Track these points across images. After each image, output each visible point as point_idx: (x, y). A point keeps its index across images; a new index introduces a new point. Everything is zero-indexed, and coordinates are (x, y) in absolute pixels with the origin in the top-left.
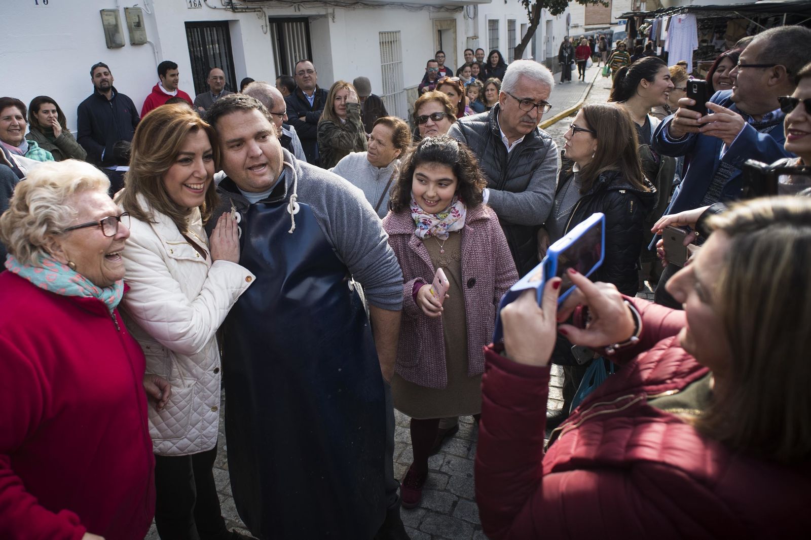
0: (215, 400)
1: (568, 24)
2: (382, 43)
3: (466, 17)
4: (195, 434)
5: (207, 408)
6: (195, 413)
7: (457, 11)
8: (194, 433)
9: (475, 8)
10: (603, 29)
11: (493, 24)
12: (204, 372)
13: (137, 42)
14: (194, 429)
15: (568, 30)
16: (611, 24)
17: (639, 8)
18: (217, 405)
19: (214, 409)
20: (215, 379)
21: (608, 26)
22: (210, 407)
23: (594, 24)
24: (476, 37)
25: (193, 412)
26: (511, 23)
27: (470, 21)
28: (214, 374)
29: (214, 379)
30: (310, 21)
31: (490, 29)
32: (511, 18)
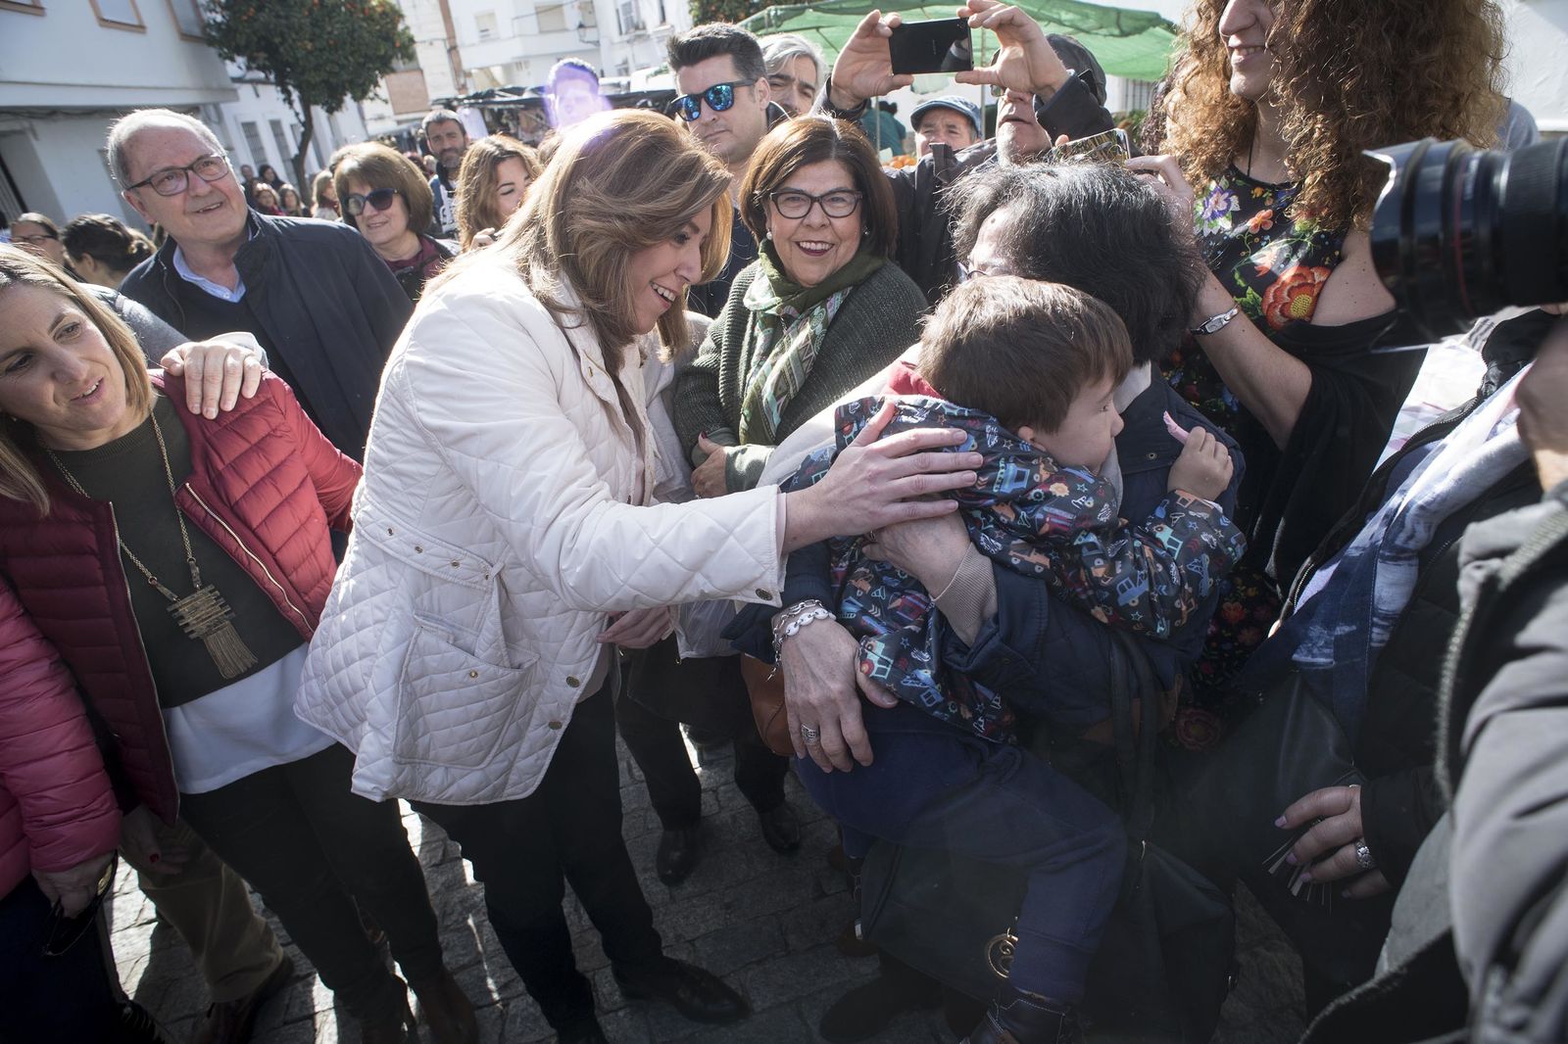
9: (216, 109)
15: (365, 126)
18: (562, 721)
23: (407, 113)
26: (276, 125)
31: (247, 137)
32: (275, 117)
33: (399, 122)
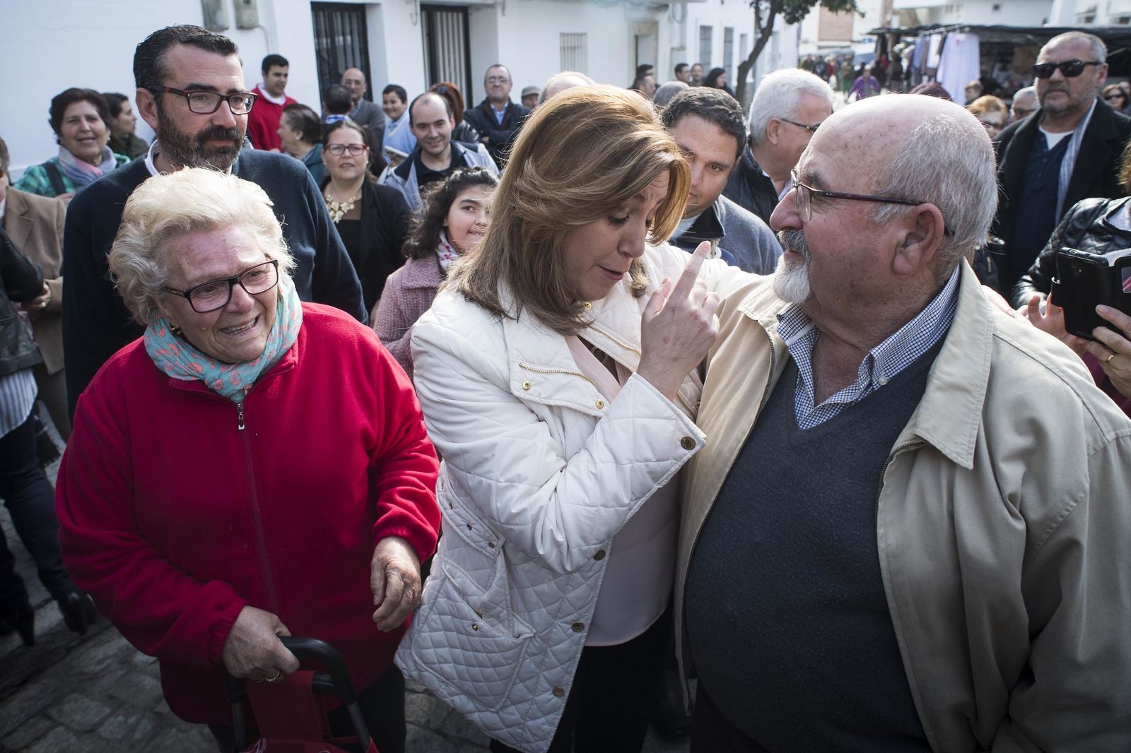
0: (562, 678)
1: (799, 37)
2: (563, 49)
3: (672, 19)
4: (513, 717)
5: (547, 686)
6: (521, 685)
7: (660, 11)
8: (512, 714)
9: (684, 8)
10: (842, 47)
11: (706, 31)
12: (553, 621)
13: (245, 25)
14: (513, 707)
15: (798, 45)
16: (852, 41)
17: (889, 22)
18: (564, 688)
19: (557, 691)
20: (572, 641)
21: (848, 43)
22: (551, 685)
23: (829, 40)
24: (682, 48)
25: (517, 680)
26: (729, 32)
27: (676, 25)
28: (571, 630)
29: (568, 641)
30: (470, 11)
31: (701, 39)
32: (729, 25)
33: (820, 48)
